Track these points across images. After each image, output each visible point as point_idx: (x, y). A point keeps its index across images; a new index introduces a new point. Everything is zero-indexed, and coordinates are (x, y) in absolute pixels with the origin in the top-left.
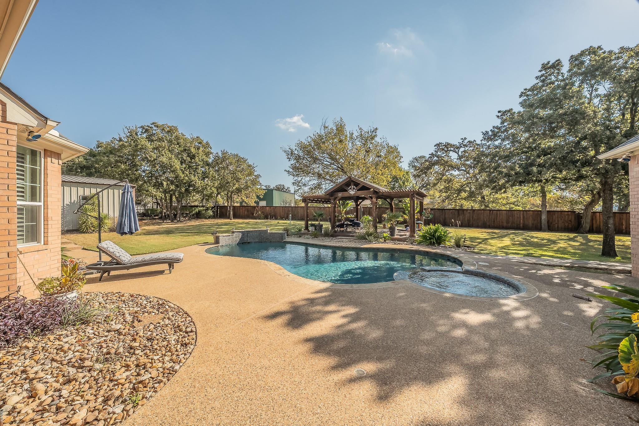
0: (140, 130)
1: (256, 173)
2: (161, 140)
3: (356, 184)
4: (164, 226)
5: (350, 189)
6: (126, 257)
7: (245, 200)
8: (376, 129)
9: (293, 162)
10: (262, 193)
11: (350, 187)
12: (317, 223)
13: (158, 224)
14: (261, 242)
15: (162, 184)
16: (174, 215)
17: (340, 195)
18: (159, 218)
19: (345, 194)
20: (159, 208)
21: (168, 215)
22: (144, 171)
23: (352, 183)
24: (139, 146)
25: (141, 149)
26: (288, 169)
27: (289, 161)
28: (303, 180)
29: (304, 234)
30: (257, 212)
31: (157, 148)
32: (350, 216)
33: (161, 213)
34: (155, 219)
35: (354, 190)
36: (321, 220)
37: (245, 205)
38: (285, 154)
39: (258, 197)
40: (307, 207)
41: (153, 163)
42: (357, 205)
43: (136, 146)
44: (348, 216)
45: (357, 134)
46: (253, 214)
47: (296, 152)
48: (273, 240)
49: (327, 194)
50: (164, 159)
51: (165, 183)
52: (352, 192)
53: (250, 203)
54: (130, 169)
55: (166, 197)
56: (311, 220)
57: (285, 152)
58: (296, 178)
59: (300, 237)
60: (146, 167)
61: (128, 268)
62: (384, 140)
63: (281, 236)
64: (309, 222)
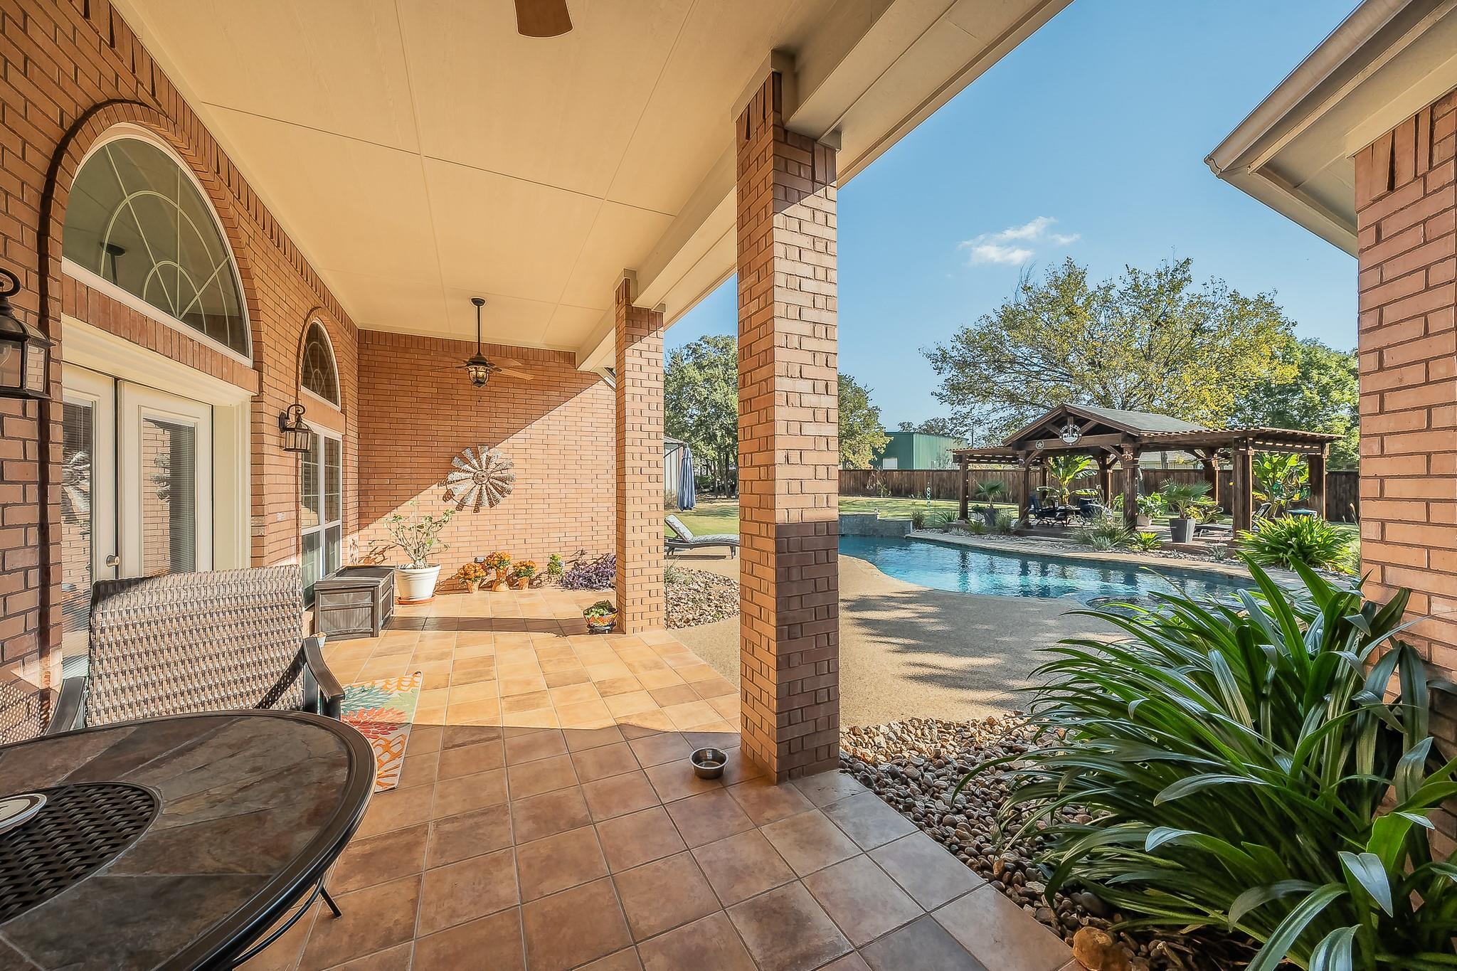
0: (685, 351)
1: (870, 405)
2: (712, 365)
3: (1080, 421)
4: (718, 504)
5: (1066, 431)
6: (689, 536)
7: (851, 457)
8: (1188, 261)
9: (947, 374)
10: (881, 443)
11: (1066, 427)
12: (986, 505)
13: (710, 501)
14: (865, 536)
15: (715, 436)
16: (731, 486)
17: (1040, 445)
18: (711, 491)
19: (1053, 444)
20: (709, 474)
21: (723, 487)
22: (691, 417)
23: (1070, 419)
24: (687, 380)
25: (688, 383)
26: (939, 390)
27: (939, 373)
28: (975, 412)
29: (957, 527)
30: (874, 481)
31: (707, 380)
32: (1084, 493)
33: (713, 483)
34: (705, 492)
35: (1075, 435)
36: (996, 500)
37: (852, 467)
38: (929, 361)
39: (875, 451)
40: (966, 474)
41: (702, 404)
42: (1104, 467)
43: (683, 378)
44: (1078, 492)
45: (1122, 287)
46: (865, 486)
47: (955, 353)
48: (885, 534)
49: (1009, 445)
50: (718, 397)
51: (719, 434)
52: (1070, 439)
53: (861, 463)
54: (675, 417)
55: (720, 456)
56: (974, 499)
57: (929, 356)
58: (958, 408)
59: (945, 532)
60: (694, 410)
61: (691, 547)
62: (1217, 285)
63: (902, 526)
64: (971, 505)
